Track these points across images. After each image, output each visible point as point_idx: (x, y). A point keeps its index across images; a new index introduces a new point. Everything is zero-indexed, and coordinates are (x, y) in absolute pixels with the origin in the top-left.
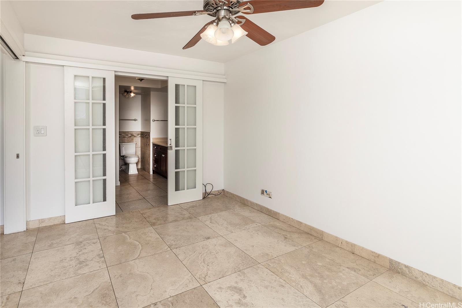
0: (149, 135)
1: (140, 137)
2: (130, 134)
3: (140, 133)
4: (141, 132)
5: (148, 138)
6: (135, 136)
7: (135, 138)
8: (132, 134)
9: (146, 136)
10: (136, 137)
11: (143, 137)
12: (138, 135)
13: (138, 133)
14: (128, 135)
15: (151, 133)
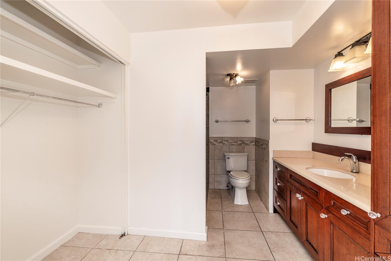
0: (267, 145)
1: (253, 145)
2: (240, 141)
3: (254, 140)
4: (255, 138)
5: (265, 149)
6: (247, 144)
7: (247, 146)
8: (242, 141)
9: (262, 145)
10: (249, 145)
11: (258, 146)
12: (252, 142)
13: (251, 140)
14: (237, 142)
15: (270, 141)
